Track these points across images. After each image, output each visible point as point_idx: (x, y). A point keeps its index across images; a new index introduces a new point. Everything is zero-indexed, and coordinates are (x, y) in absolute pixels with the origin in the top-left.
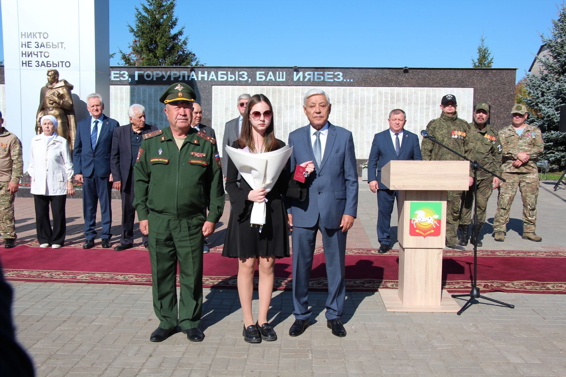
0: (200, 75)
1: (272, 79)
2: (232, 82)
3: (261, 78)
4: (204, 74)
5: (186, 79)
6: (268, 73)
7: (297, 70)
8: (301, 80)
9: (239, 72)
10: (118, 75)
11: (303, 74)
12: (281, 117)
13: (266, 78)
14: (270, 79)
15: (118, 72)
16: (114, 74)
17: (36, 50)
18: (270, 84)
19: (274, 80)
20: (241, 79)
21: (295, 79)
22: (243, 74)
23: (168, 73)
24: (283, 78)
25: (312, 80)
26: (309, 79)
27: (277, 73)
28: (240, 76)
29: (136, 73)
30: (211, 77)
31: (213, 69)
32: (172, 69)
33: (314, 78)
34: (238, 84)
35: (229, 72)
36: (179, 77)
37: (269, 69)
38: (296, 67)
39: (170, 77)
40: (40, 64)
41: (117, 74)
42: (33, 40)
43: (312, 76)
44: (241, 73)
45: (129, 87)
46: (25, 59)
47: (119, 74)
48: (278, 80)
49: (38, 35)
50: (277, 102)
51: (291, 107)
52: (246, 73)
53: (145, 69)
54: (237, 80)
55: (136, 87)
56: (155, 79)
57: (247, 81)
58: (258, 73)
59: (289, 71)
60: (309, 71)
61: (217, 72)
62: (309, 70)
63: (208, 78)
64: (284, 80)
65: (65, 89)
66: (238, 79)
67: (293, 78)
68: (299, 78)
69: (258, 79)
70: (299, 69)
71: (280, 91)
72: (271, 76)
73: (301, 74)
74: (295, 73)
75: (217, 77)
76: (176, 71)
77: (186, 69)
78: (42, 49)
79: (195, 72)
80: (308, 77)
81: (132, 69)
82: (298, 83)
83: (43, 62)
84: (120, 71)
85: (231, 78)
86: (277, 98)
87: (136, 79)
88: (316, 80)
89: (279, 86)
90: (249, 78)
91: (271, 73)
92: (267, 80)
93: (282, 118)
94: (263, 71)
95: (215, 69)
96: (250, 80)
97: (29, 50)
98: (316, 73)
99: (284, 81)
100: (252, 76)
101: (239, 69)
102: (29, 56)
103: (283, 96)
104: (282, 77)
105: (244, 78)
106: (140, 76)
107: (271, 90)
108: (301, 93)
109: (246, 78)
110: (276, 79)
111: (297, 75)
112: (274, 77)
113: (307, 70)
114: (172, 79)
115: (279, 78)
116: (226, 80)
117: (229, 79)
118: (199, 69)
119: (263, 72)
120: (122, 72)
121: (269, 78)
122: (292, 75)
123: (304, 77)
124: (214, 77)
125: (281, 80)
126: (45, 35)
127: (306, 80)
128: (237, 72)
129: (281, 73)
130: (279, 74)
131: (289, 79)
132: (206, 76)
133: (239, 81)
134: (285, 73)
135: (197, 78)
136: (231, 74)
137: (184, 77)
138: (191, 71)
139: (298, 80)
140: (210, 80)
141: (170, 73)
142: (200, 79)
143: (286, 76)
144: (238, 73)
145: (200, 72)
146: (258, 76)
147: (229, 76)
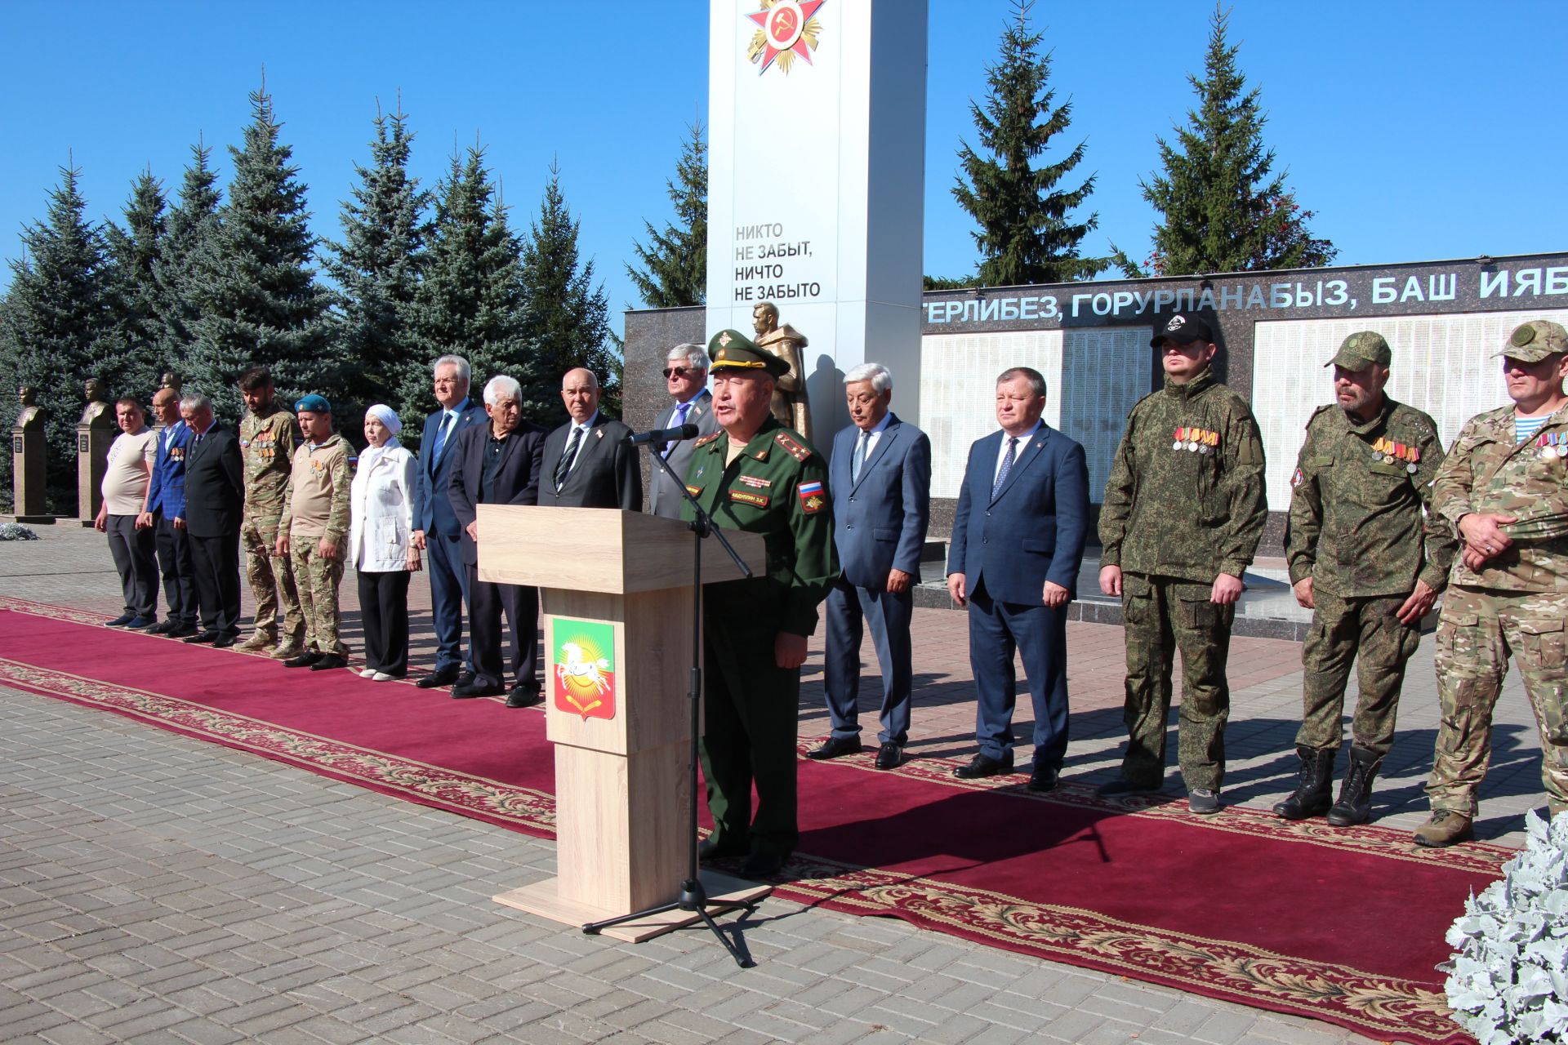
0: (1224, 297)
1: (1415, 298)
2: (1305, 309)
3: (1387, 295)
4: (1234, 293)
5: (1191, 309)
6: (1405, 281)
7: (1491, 265)
8: (1504, 293)
9: (1325, 282)
10: (1035, 307)
11: (1510, 277)
12: (1438, 402)
13: (1400, 293)
14: (1409, 298)
15: (1036, 299)
16: (1028, 304)
17: (759, 263)
18: (1409, 311)
19: (1421, 298)
20: (1329, 301)
21: (1485, 291)
22: (1337, 287)
23: (1148, 296)
24: (1447, 292)
25: (1537, 291)
26: (1529, 289)
27: (1432, 278)
28: (1328, 293)
29: (1076, 299)
30: (1251, 300)
31: (1258, 279)
32: (1157, 284)
33: (1543, 287)
34: (1321, 315)
35: (1299, 286)
36: (1174, 304)
37: (1410, 270)
38: (1485, 258)
39: (1151, 304)
40: (766, 292)
41: (1033, 303)
42: (754, 242)
43: (1537, 282)
44: (1330, 285)
45: (1059, 334)
46: (742, 284)
47: (1038, 303)
48: (1432, 297)
49: (764, 231)
50: (1430, 361)
51: (1471, 372)
52: (1343, 285)
53: (1096, 289)
54: (1319, 303)
55: (1075, 334)
56: (1116, 312)
57: (1348, 304)
58: (1377, 282)
59: (1467, 270)
60: (1529, 267)
61: (1269, 286)
62: (1529, 263)
63: (1245, 303)
64: (1452, 296)
65: (784, 346)
66: (1323, 301)
67: (1477, 291)
68: (1498, 288)
69: (1376, 300)
70: (1499, 264)
71: (1438, 329)
72: (1412, 289)
73: (1502, 277)
74: (1485, 275)
75: (1267, 300)
76: (1168, 288)
77: (1190, 282)
78: (772, 261)
79: (1212, 289)
80: (1525, 284)
81: (1066, 290)
82: (1495, 304)
83: (771, 288)
84: (1040, 296)
85: (1304, 299)
86: (1430, 350)
87: (1075, 313)
88: (1550, 291)
89: (1436, 314)
90: (1351, 297)
91: (1413, 280)
92: (1403, 299)
93: (1444, 404)
94: (1391, 276)
95: (1264, 279)
96: (1354, 302)
97: (748, 264)
98: (1551, 271)
99: (1453, 301)
100: (1361, 292)
101: (1326, 275)
102: (747, 277)
103: (1447, 342)
104: (1444, 289)
105: (1338, 297)
106: (1085, 306)
107: (1413, 327)
108: (1501, 330)
109: (1344, 298)
110: (1426, 296)
111: (1490, 280)
112: (1423, 291)
113: (1522, 263)
114: (1157, 310)
115: (1437, 293)
116: (1291, 307)
117: (1299, 304)
118: (1223, 281)
119: (1392, 280)
120: (1043, 300)
121: (1407, 293)
122: (1474, 283)
123: (1513, 286)
124: (1260, 300)
125: (1442, 297)
126: (775, 229)
127: (1518, 293)
128: (1320, 284)
129: (1443, 277)
130: (1437, 281)
131: (1467, 294)
132: (1239, 297)
133: (1326, 306)
134: (1453, 277)
135: (1218, 303)
136: (1303, 290)
137: (1185, 302)
138: (1203, 287)
139: (1492, 295)
140: (1248, 306)
141: (1153, 294)
142: (1223, 307)
143: (1457, 285)
144: (1323, 286)
145: (1224, 289)
146: (1377, 290)
147: (1300, 294)
